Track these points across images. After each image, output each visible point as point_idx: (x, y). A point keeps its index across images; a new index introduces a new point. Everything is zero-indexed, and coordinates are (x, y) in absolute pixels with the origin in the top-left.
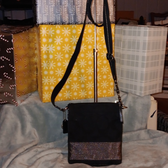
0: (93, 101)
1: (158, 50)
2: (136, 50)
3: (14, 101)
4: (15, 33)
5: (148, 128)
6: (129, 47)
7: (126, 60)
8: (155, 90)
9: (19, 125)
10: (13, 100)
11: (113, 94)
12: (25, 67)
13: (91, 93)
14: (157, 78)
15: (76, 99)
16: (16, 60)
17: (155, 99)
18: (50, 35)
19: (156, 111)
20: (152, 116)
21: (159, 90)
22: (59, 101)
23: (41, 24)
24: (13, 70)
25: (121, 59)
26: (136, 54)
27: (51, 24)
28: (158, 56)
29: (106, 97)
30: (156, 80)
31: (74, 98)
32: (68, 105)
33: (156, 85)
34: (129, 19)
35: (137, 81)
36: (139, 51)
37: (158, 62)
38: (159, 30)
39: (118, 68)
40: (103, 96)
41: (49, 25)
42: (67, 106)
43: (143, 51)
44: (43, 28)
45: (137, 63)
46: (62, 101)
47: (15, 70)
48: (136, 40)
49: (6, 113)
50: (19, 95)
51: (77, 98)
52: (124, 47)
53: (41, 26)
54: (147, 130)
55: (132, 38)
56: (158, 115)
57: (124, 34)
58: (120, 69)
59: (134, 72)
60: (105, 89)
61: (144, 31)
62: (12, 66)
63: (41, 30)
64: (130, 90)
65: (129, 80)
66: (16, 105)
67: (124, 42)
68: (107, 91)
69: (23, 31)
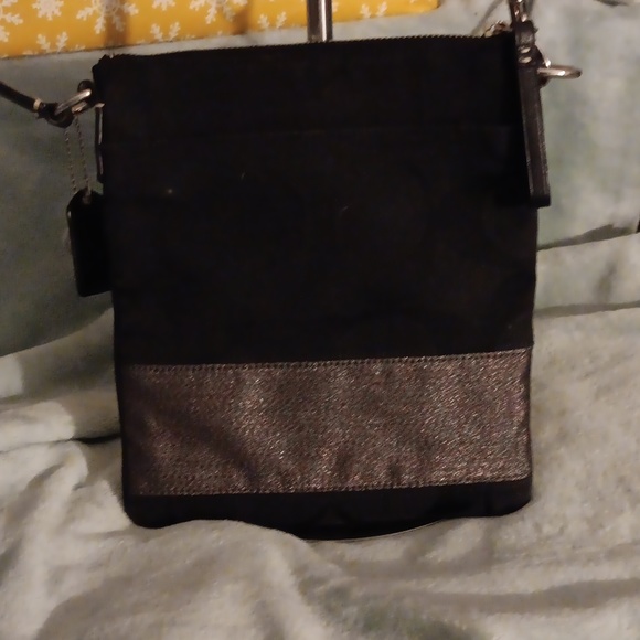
0: (300, 36)
15: (173, 35)
22: (42, 54)
29: (387, 14)
31: (156, 31)
32: (95, 69)
42: (90, 77)
46: (66, 51)
51: (175, 29)
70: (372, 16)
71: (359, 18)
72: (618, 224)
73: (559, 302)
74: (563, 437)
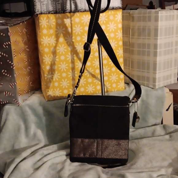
1: (171, 36)
2: (147, 37)
3: (16, 101)
4: (12, 26)
5: (164, 123)
6: (139, 35)
7: (136, 49)
8: (169, 80)
9: (23, 126)
10: (14, 100)
11: (124, 88)
12: (25, 62)
13: (99, 87)
14: (171, 67)
16: (14, 56)
17: (170, 90)
18: (50, 25)
19: (171, 104)
20: (167, 110)
21: (174, 80)
23: (40, 14)
24: (12, 67)
25: (131, 49)
26: (146, 42)
27: (51, 13)
28: (172, 43)
29: (117, 91)
30: (171, 70)
33: (171, 75)
34: (138, 5)
35: (149, 72)
36: (150, 39)
37: (172, 50)
38: (172, 14)
39: (128, 59)
40: (113, 90)
41: (49, 14)
43: (155, 38)
44: (42, 18)
45: (149, 52)
47: (15, 66)
48: (146, 26)
49: (7, 114)
50: (21, 94)
52: (133, 35)
53: (40, 16)
54: (162, 125)
55: (142, 24)
56: (174, 108)
57: (133, 21)
58: (130, 60)
59: (146, 62)
60: (114, 82)
61: (155, 16)
62: (10, 62)
63: (40, 21)
64: (142, 83)
65: (140, 71)
66: (17, 105)
67: (133, 29)
68: (117, 85)
69: (20, 23)
70: (114, 91)
71: (112, 91)
72: (157, 124)
73: (146, 136)
74: (143, 155)
